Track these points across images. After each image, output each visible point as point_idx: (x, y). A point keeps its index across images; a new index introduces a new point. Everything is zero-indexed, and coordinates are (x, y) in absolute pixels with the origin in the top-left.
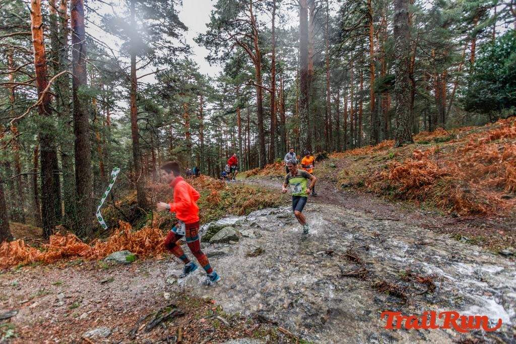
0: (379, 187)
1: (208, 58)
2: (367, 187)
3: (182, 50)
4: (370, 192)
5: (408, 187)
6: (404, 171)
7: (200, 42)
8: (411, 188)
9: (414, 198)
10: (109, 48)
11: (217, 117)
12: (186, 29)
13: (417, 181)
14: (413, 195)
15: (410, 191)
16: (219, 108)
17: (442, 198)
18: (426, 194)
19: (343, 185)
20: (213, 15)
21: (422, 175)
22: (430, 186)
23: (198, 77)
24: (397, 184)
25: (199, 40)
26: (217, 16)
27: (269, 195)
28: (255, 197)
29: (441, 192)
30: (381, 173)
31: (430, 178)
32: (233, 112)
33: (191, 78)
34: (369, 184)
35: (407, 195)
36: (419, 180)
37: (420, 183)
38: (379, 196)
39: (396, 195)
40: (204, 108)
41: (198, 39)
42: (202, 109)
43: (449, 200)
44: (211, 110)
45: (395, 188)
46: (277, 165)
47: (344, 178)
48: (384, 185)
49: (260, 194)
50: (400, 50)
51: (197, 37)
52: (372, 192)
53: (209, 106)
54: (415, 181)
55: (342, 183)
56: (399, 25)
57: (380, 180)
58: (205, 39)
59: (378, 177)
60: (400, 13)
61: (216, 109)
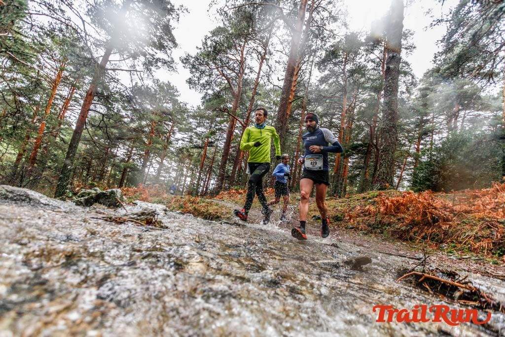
0: (365, 223)
1: (190, 82)
2: (347, 222)
3: (165, 62)
4: (352, 228)
5: (413, 224)
6: (402, 204)
7: (186, 63)
8: (416, 225)
9: (424, 238)
10: (81, 18)
11: (183, 148)
12: (176, 45)
13: (429, 215)
14: (424, 234)
15: (415, 229)
16: (186, 140)
17: (477, 238)
18: (446, 233)
19: (314, 216)
20: (206, 39)
21: (435, 208)
22: (450, 223)
23: (175, 102)
24: (393, 219)
25: (186, 61)
26: (209, 43)
27: (216, 207)
28: (196, 206)
29: (472, 230)
30: (367, 207)
31: (447, 213)
32: (200, 148)
33: (168, 103)
34: (350, 219)
35: (412, 234)
36: (431, 213)
37: (433, 218)
38: (366, 234)
39: (394, 233)
40: (173, 136)
41: (185, 59)
42: (170, 136)
43: (493, 243)
44: (179, 140)
45: (389, 224)
46: (234, 191)
47: (315, 210)
48: (372, 221)
49: (204, 204)
50: (391, 90)
51: (184, 56)
52: (356, 229)
53: (178, 135)
54: (425, 214)
55: (312, 215)
56: (391, 66)
57: (365, 215)
58: (192, 61)
59: (362, 213)
60: (393, 56)
61: (183, 140)
